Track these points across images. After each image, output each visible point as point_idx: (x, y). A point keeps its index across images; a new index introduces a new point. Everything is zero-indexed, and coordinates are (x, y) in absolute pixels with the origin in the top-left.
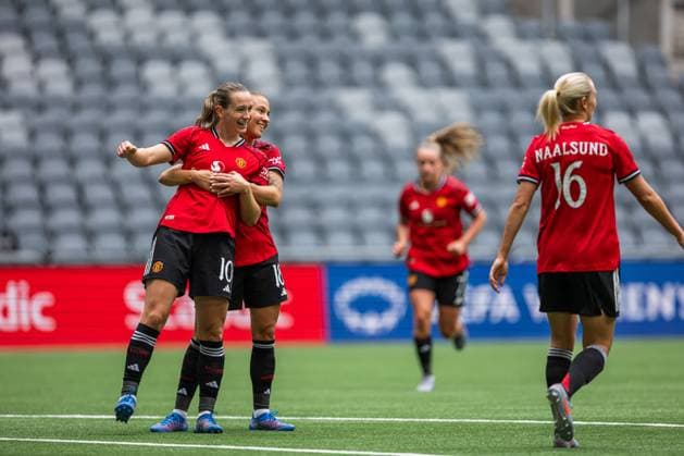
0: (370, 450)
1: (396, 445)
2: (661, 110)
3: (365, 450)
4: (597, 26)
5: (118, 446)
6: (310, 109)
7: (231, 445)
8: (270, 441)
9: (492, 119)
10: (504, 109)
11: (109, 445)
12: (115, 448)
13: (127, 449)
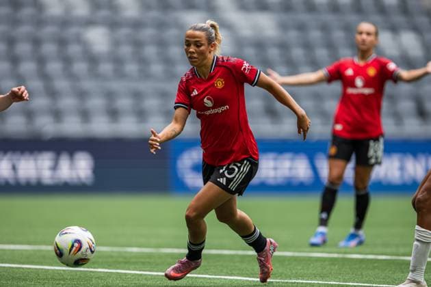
0: (207, 274)
1: (225, 271)
2: (416, 29)
3: (202, 274)
5: (23, 268)
6: (161, 25)
7: (106, 268)
8: (133, 266)
9: (293, 35)
10: (301, 28)
11: (17, 268)
12: (22, 270)
13: (29, 271)
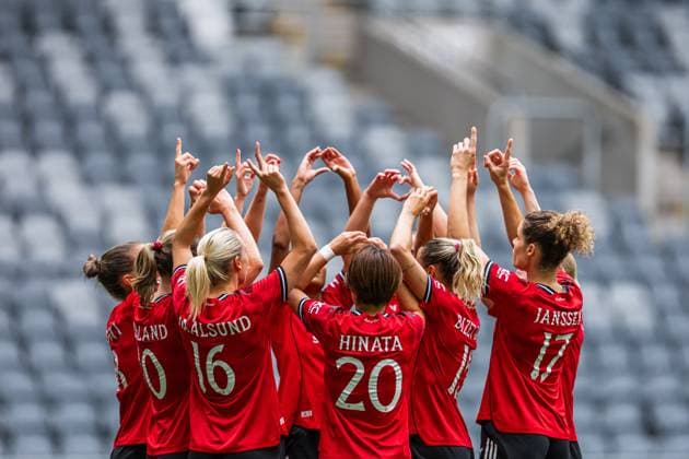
4: (558, 173)
